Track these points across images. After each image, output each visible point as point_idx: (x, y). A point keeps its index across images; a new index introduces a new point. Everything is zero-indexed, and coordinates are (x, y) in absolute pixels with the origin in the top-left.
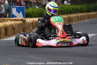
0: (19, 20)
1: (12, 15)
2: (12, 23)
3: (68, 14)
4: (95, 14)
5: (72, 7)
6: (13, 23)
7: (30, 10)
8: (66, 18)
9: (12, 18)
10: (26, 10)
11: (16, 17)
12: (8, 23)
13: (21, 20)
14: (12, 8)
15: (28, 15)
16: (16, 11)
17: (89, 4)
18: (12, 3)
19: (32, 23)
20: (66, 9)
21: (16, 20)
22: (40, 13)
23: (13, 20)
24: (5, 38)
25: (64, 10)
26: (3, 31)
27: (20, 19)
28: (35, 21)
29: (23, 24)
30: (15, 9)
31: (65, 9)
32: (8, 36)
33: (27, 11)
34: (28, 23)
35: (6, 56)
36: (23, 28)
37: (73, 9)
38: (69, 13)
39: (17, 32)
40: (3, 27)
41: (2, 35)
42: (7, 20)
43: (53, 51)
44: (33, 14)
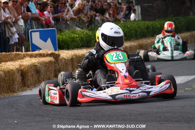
0: (48, 55)
1: (33, 45)
2: (34, 61)
3: (139, 39)
4: (188, 37)
5: (146, 26)
6: (36, 61)
7: (66, 34)
8: (134, 46)
9: (34, 53)
10: (58, 36)
11: (41, 49)
12: (27, 62)
13: (51, 54)
14: (31, 32)
15: (62, 45)
16: (40, 38)
17: (176, 17)
18: (30, 22)
19: (72, 59)
20: (134, 30)
21: (41, 55)
22: (84, 39)
23: (36, 56)
24: (23, 91)
25: (129, 32)
26: (18, 78)
27: (49, 52)
28: (76, 56)
29: (55, 63)
30: (38, 33)
31: (132, 30)
32: (28, 87)
33: (61, 36)
34: (63, 60)
35: (30, 126)
36: (55, 70)
37: (148, 28)
38: (139, 37)
39: (45, 78)
40: (18, 70)
41: (16, 86)
42: (24, 56)
43: (120, 113)
44: (72, 42)
